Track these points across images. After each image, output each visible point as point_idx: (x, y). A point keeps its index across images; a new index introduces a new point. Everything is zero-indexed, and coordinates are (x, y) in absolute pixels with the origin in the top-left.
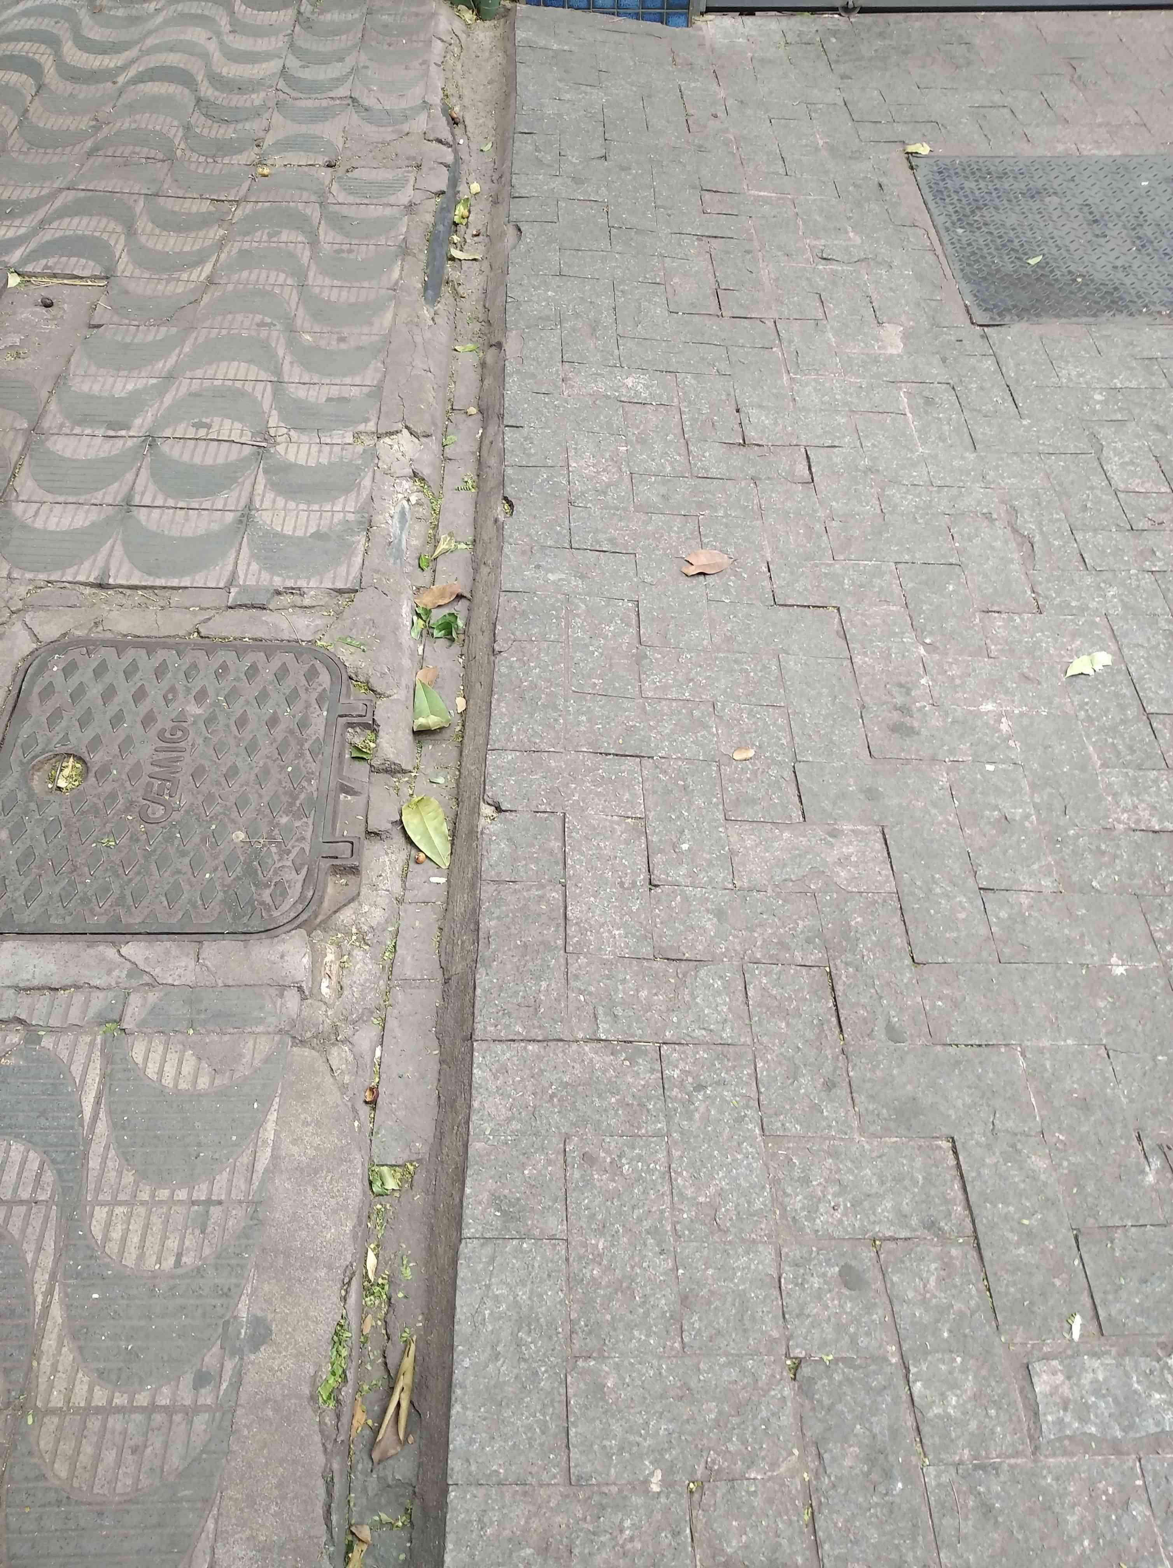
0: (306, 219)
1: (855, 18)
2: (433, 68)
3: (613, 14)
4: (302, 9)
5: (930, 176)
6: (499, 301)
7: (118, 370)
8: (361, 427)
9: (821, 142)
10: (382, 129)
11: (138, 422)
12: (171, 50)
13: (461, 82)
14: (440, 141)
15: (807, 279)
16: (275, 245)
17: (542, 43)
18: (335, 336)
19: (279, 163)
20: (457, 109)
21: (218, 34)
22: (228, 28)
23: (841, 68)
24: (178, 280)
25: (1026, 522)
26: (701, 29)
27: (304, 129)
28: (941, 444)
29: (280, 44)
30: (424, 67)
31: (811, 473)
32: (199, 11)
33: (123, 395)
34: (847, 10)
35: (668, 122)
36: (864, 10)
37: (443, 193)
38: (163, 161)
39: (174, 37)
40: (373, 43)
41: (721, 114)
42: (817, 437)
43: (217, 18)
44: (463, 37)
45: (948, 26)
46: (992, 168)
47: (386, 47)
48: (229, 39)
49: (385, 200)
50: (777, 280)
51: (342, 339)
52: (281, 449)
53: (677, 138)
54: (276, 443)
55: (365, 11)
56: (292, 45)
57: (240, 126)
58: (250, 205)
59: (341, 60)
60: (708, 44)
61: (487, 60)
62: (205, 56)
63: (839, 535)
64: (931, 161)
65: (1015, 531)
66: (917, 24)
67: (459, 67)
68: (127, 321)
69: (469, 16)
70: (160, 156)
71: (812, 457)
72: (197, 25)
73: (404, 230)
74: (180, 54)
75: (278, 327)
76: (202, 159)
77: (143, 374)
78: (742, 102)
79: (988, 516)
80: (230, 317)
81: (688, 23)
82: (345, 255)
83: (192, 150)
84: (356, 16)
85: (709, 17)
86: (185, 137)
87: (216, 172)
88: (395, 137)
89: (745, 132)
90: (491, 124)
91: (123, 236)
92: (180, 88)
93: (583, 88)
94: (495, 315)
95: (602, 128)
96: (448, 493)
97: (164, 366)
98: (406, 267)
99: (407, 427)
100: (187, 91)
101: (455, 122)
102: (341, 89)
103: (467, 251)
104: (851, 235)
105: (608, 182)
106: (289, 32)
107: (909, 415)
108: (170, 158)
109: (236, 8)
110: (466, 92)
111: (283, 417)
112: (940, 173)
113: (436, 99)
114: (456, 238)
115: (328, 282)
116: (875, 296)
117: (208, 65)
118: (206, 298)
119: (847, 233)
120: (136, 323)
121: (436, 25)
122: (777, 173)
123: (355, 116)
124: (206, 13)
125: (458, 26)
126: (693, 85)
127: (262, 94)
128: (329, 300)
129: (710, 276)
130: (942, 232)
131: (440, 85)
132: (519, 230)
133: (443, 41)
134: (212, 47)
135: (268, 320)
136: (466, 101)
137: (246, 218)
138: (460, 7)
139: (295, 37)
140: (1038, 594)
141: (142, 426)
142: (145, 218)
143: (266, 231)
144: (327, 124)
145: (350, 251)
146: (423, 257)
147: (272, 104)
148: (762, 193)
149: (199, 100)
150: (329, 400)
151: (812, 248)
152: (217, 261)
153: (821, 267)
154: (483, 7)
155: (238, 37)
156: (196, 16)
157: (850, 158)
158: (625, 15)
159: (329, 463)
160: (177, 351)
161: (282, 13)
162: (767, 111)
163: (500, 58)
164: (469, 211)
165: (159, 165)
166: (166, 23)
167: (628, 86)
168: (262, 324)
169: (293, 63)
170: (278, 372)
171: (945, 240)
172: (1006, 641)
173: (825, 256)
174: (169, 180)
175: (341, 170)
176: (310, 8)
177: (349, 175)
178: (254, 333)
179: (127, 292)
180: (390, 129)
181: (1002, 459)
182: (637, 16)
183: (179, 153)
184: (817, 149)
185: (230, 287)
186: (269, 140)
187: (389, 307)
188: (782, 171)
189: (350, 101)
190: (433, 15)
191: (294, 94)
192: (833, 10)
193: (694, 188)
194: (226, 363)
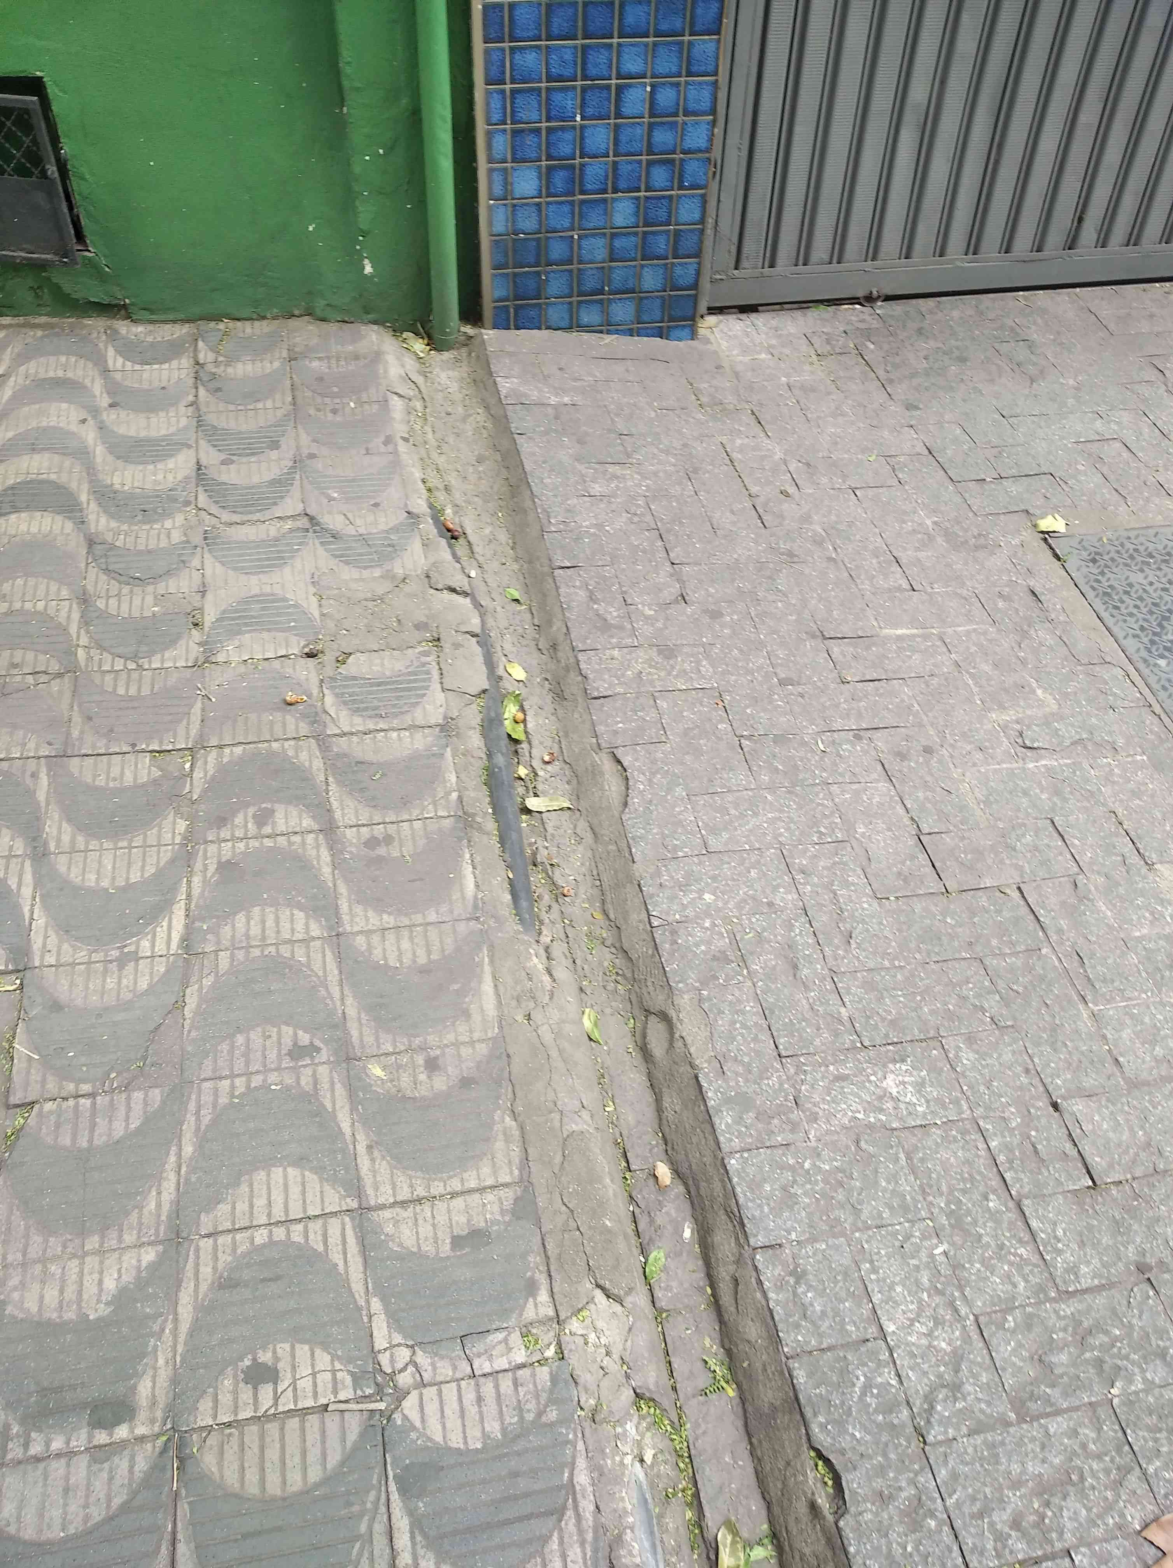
0: (303, 776)
1: (881, 307)
2: (402, 447)
3: (601, 332)
4: (201, 357)
5: (1085, 570)
6: (636, 917)
7: (83, 1233)
8: (530, 1313)
9: (929, 522)
10: (366, 574)
11: (144, 1388)
12: (34, 449)
13: (441, 460)
14: (453, 590)
15: (1025, 793)
16: (269, 843)
17: (534, 395)
18: (420, 1060)
19: (235, 658)
20: (449, 511)
21: (95, 412)
22: (105, 401)
23: (900, 390)
24: (136, 957)
26: (708, 341)
27: (255, 584)
29: (184, 421)
30: (390, 448)
32: (60, 373)
33: (103, 1310)
34: (869, 299)
35: (732, 512)
36: (888, 298)
37: (484, 691)
38: (60, 675)
39: (34, 424)
40: (312, 412)
41: (792, 490)
43: (87, 382)
44: (420, 380)
45: (991, 315)
46: (1151, 546)
47: (330, 416)
48: (110, 417)
49: (408, 720)
50: (987, 803)
51: (432, 1065)
52: (410, 1405)
53: (756, 542)
54: (401, 1395)
55: (285, 354)
56: (200, 423)
57: (161, 588)
58: (213, 754)
59: (275, 445)
60: (725, 364)
61: (464, 420)
62: (83, 454)
64: (1074, 543)
66: (956, 314)
67: (430, 436)
68: (71, 1087)
69: (419, 346)
70: (55, 667)
72: (62, 399)
73: (453, 778)
74: (47, 455)
75: (324, 1056)
76: (119, 664)
77: (129, 1238)
78: (808, 465)
80: (240, 1039)
81: (693, 335)
82: (382, 851)
83: (102, 648)
84: (276, 364)
85: (711, 320)
86: (85, 622)
87: (146, 691)
88: (387, 586)
89: (833, 518)
90: (503, 536)
91: (28, 864)
92: (59, 518)
93: (611, 469)
95: (660, 543)
97: (159, 1205)
98: (478, 859)
99: (598, 1286)
100: (69, 526)
101: (452, 535)
102: (288, 500)
103: (545, 794)
104: (1039, 692)
105: (703, 645)
106: (191, 398)
108: (71, 669)
109: (110, 363)
110: (453, 479)
111: (395, 1321)
112: (1094, 561)
113: (420, 505)
114: (522, 771)
115: (374, 921)
116: (1120, 811)
117: (90, 470)
118: (192, 1001)
119: (1034, 692)
120: (86, 1088)
121: (386, 371)
122: (899, 589)
123: (321, 551)
124: (70, 375)
125: (410, 363)
126: (739, 442)
127: (179, 519)
128: (386, 965)
129: (901, 810)
130: (1141, 666)
131: (418, 475)
132: (619, 762)
133: (401, 396)
134: (90, 435)
135: (304, 1038)
136: (458, 496)
137: (214, 785)
138: (406, 335)
139: (203, 409)
141: (154, 1403)
142: (55, 814)
143: (251, 811)
144: (287, 570)
145: (388, 840)
146: (491, 825)
147: (197, 539)
148: (899, 632)
149: (91, 543)
150: (457, 1241)
151: (1005, 728)
152: (189, 896)
153: (1031, 765)
154: (437, 336)
155: (123, 414)
156: (58, 383)
157: (977, 548)
158: (617, 332)
159: (504, 1430)
160: (172, 1159)
161: (175, 363)
162: (845, 477)
163: (480, 416)
164: (522, 709)
165: (55, 685)
166: (18, 399)
167: (663, 457)
168: (298, 1052)
169: (210, 456)
170: (359, 1193)
171: (1152, 680)
173: (1028, 744)
174: (77, 718)
175: (328, 658)
176: (211, 357)
177: (343, 670)
178: (289, 1080)
179: (56, 1006)
180: (377, 573)
182: (631, 333)
183: (81, 653)
184: (931, 538)
185: (224, 958)
186: (209, 618)
187: (481, 965)
188: (905, 585)
189: (306, 522)
190: (377, 357)
191: (226, 516)
192: (853, 300)
193: (814, 636)
194: (263, 1174)
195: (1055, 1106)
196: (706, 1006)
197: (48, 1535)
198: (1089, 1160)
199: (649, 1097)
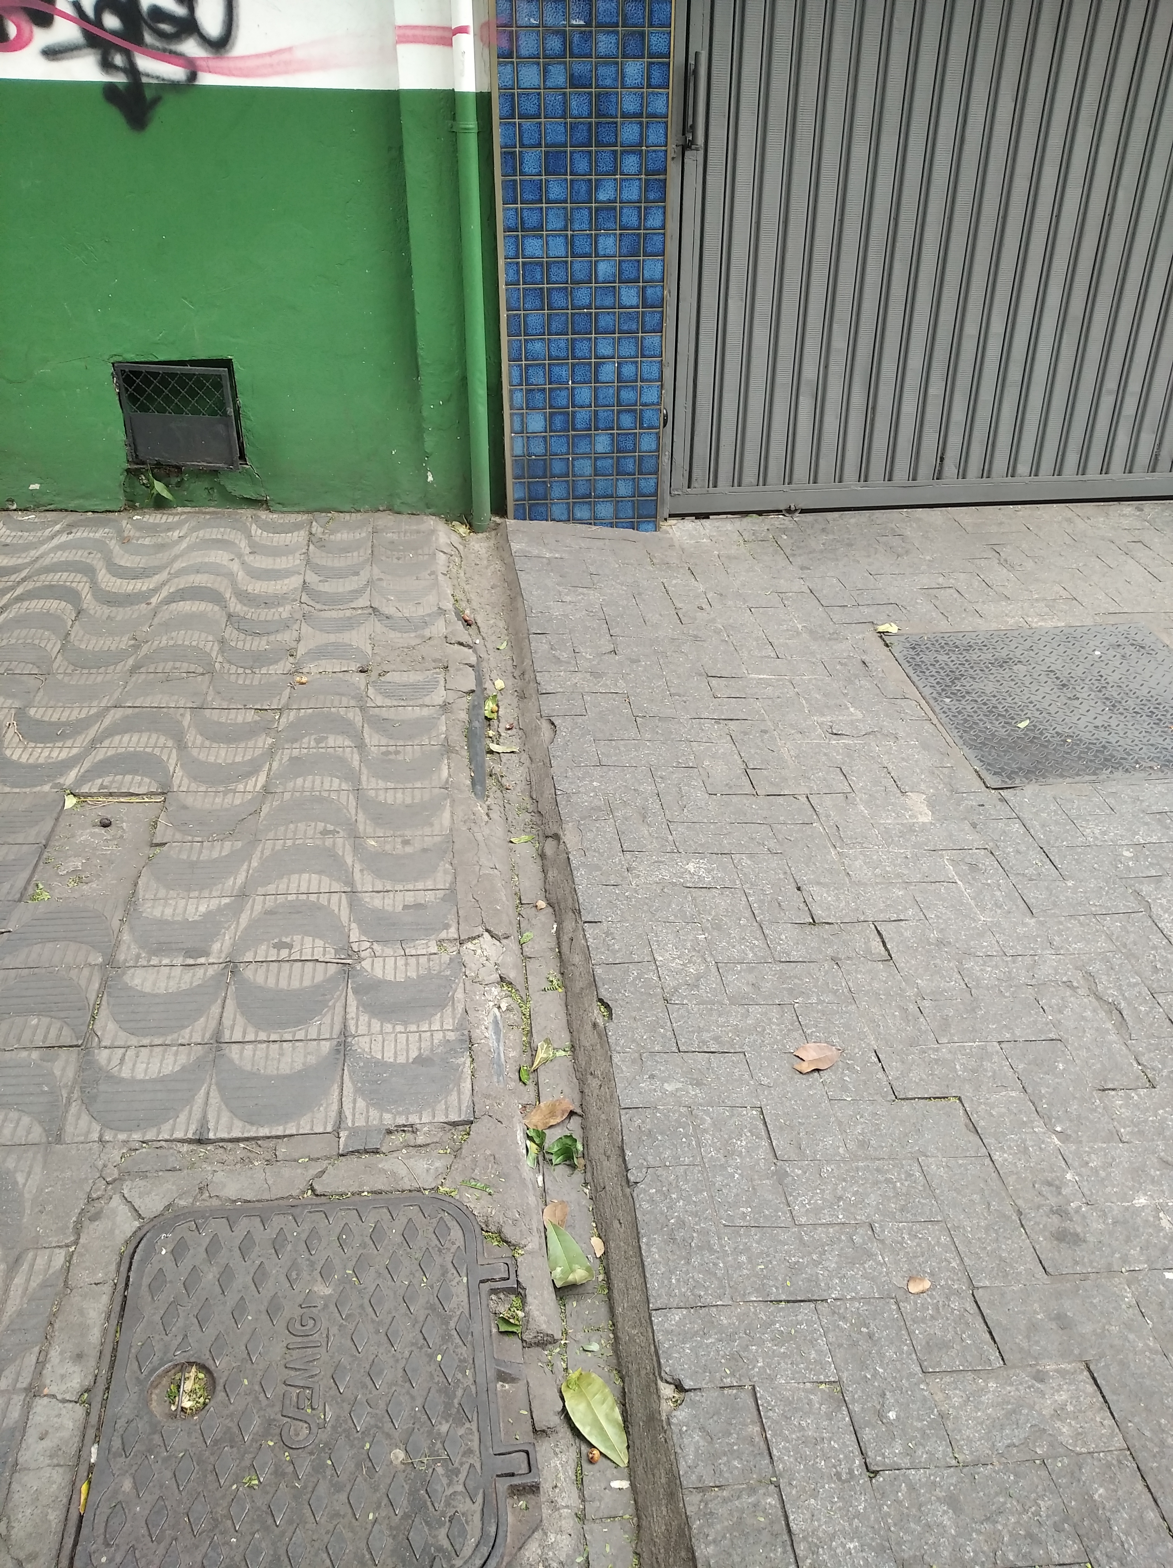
0: (350, 723)
1: (797, 517)
2: (441, 578)
3: (590, 524)
4: (314, 531)
5: (905, 653)
6: (548, 793)
7: (189, 890)
8: (443, 935)
9: (800, 626)
10: (405, 635)
11: (216, 946)
12: (198, 572)
13: (467, 587)
14: (461, 644)
15: (825, 754)
16: (323, 750)
17: (535, 552)
18: (399, 840)
19: (314, 671)
20: (467, 612)
21: (240, 556)
22: (248, 550)
23: (799, 561)
24: (235, 792)
25: (1106, 988)
26: (667, 532)
27: (332, 638)
28: (999, 911)
29: (298, 562)
30: (433, 577)
31: (887, 950)
32: (219, 537)
33: (196, 918)
34: (789, 511)
35: (661, 615)
36: (803, 511)
37: (473, 691)
38: (203, 674)
39: (200, 560)
40: (383, 558)
41: (706, 606)
42: (881, 911)
43: (237, 541)
44: (461, 548)
45: (878, 522)
46: (958, 642)
47: (395, 561)
48: (249, 559)
49: (420, 702)
50: (797, 757)
51: (406, 842)
52: (366, 964)
53: (673, 630)
54: (360, 960)
55: (370, 530)
56: (308, 562)
57: (272, 638)
58: (293, 714)
59: (357, 574)
60: (677, 544)
61: (487, 568)
62: (231, 576)
63: (935, 1015)
64: (903, 639)
65: (1099, 998)
66: (853, 521)
67: (462, 574)
68: (190, 838)
69: (463, 530)
70: (201, 670)
71: (884, 933)
72: (219, 549)
73: (444, 729)
74: (206, 575)
75: (342, 834)
76: (240, 671)
77: (214, 894)
78: (721, 595)
79: (1068, 984)
80: (292, 826)
81: (656, 528)
82: (392, 757)
83: (231, 663)
84: (363, 535)
85: (672, 521)
86: (222, 651)
87: (256, 682)
88: (418, 641)
89: (731, 621)
90: (502, 624)
91: (174, 751)
92: (210, 606)
93: (580, 590)
94: (545, 806)
95: (605, 625)
96: (536, 996)
97: (234, 883)
98: (452, 765)
99: (487, 930)
100: (217, 608)
101: (468, 623)
102: (360, 600)
103: (504, 744)
104: (852, 709)
105: (623, 674)
106: (304, 551)
107: (959, 882)
108: (210, 672)
109: (253, 532)
110: (473, 596)
111: (363, 932)
112: (914, 648)
113: (449, 605)
114: (491, 733)
115: (381, 784)
116: (890, 768)
117: (234, 583)
118: (265, 809)
119: (848, 708)
120: (199, 839)
121: (437, 539)
122: (769, 657)
123: (378, 624)
124: (226, 537)
125: (455, 539)
126: (674, 582)
127: (288, 607)
128: (386, 803)
129: (737, 757)
130: (932, 702)
131: (449, 592)
132: (553, 724)
133: (445, 553)
134: (235, 566)
135: (330, 827)
136: (475, 604)
137: (291, 726)
138: (454, 523)
139: (311, 555)
140: (1144, 1066)
141: (221, 951)
142: (193, 731)
143: (313, 737)
144: (354, 632)
145: (397, 753)
146: (465, 753)
147: (299, 616)
148: (762, 676)
149: (230, 616)
150: (405, 907)
151: (821, 724)
152: (270, 769)
153: (834, 742)
154: (476, 523)
155: (258, 557)
156: (218, 541)
157: (830, 639)
158: (601, 524)
159: (418, 976)
160: (245, 867)
161: (296, 534)
162: (745, 601)
163: (498, 565)
164: (498, 706)
165: (200, 678)
166: (191, 548)
167: (619, 586)
168: (325, 832)
169: (312, 578)
170: (352, 884)
171: (937, 709)
172: (1132, 1121)
173: (835, 731)
174: (211, 692)
175: (374, 675)
176: (320, 530)
177: (382, 678)
178: (318, 842)
179: (185, 807)
180: (413, 635)
181: (1061, 923)
182: (611, 525)
183: (217, 665)
184: (798, 634)
185: (287, 796)
186: (301, 650)
187: (445, 806)
188: (773, 655)
189: (370, 611)
190: (433, 532)
191: (318, 606)
192: (779, 511)
193: (700, 675)
194: (297, 876)
195: (799, 889)
196: (582, 827)
197: (157, 991)
198: (813, 912)
199: (541, 875)
